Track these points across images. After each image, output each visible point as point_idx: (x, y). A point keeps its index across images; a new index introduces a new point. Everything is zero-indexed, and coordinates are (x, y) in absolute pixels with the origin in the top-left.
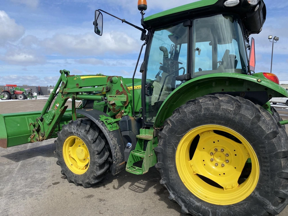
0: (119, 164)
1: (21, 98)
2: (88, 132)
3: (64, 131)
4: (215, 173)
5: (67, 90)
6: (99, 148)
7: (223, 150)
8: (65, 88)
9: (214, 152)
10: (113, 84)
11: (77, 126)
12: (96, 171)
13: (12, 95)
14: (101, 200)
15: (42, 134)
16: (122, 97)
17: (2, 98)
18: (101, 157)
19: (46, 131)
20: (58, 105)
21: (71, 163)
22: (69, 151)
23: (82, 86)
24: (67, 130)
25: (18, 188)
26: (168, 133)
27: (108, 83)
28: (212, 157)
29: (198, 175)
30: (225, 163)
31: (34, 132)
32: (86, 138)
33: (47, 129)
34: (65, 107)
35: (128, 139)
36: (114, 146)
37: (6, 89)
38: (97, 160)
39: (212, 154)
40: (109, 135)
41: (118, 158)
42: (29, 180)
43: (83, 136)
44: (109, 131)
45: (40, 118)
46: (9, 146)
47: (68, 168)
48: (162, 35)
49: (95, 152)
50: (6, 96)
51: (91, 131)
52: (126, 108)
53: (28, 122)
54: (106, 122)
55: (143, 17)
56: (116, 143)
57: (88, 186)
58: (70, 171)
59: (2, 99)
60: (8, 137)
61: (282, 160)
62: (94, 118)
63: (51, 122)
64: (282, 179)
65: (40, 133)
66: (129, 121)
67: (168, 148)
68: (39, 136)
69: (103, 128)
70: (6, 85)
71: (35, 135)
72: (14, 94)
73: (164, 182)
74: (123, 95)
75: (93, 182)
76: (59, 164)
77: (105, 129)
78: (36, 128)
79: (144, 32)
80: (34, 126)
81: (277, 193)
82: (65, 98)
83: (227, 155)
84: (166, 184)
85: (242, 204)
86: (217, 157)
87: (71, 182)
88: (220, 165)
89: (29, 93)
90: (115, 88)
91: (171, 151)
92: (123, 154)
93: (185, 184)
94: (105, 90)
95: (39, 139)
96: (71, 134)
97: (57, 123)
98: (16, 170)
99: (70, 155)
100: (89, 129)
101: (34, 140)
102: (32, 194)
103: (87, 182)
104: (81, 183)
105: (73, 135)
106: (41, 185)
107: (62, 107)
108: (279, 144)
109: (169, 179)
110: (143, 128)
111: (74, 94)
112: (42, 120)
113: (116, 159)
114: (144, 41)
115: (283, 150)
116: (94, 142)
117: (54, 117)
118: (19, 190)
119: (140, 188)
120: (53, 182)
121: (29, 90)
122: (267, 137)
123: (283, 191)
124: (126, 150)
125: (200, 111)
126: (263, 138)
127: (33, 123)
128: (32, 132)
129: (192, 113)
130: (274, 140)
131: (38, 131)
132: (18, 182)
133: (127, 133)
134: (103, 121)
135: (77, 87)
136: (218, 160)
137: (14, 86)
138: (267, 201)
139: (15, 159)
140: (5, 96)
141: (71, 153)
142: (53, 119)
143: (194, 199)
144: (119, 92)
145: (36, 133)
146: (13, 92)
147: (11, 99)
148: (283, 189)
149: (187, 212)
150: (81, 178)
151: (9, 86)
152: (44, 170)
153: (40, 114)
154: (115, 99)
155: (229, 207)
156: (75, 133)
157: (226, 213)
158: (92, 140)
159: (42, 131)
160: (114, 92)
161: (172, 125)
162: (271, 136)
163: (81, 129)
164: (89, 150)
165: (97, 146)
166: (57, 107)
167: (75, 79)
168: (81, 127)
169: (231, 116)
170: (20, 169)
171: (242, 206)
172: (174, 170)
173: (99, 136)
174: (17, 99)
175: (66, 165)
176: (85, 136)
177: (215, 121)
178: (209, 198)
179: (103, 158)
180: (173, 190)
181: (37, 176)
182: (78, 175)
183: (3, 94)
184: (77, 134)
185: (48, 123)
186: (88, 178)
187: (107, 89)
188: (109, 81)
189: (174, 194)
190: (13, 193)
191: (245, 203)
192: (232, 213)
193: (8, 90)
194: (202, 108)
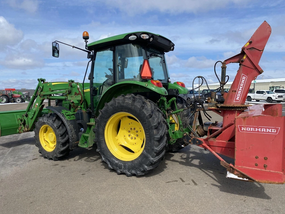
0: (74, 142)
1: (19, 101)
2: (54, 121)
3: (39, 122)
4: (131, 144)
5: (43, 93)
6: (61, 132)
7: (135, 129)
8: (42, 91)
9: (130, 130)
10: (73, 88)
11: (47, 118)
12: (60, 148)
13: (10, 98)
14: (62, 166)
15: (27, 126)
16: (79, 97)
17: (1, 101)
18: (63, 139)
19: (29, 124)
20: (37, 104)
21: (45, 145)
22: (44, 136)
23: (53, 90)
24: (41, 121)
25: (8, 162)
26: (99, 119)
27: (70, 87)
28: (129, 134)
29: (121, 145)
30: (136, 137)
31: (21, 125)
32: (53, 126)
33: (30, 122)
34: (42, 105)
35: (81, 125)
36: (70, 130)
37: (5, 93)
38: (60, 140)
39: (129, 132)
40: (67, 123)
41: (73, 138)
42: (16, 158)
43: (51, 125)
44: (67, 120)
45: (25, 114)
46: (2, 135)
47: (43, 148)
48: (103, 54)
49: (59, 135)
50: (5, 100)
51: (57, 121)
52: (81, 105)
53: (17, 118)
54: (65, 114)
55: (86, 44)
56: (72, 128)
57: (56, 159)
58: (44, 150)
59: (1, 103)
60: (1, 129)
61: (154, 130)
62: (58, 111)
63: (33, 117)
64: (155, 141)
65: (25, 126)
66: (82, 113)
67: (100, 128)
68: (25, 128)
69: (63, 118)
70: (5, 89)
71: (22, 127)
72: (12, 98)
73: (98, 151)
74: (79, 96)
75: (59, 156)
76: (37, 145)
77: (65, 119)
78: (23, 122)
79: (89, 53)
80: (21, 121)
81: (153, 149)
82: (42, 99)
83: (137, 132)
84: (100, 151)
85: (138, 159)
86: (132, 134)
87: (45, 158)
88: (133, 138)
89: (27, 96)
90: (74, 91)
91: (102, 130)
92: (77, 135)
93: (110, 150)
94: (67, 93)
95: (24, 130)
96: (44, 123)
97: (37, 117)
98: (8, 152)
99: (44, 139)
100: (55, 119)
101: (22, 131)
102: (17, 165)
103: (55, 156)
104: (51, 157)
105: (45, 124)
106: (24, 160)
107: (40, 105)
108: (153, 121)
109: (101, 148)
110: (92, 118)
111: (48, 96)
112: (27, 116)
113: (72, 139)
114: (90, 59)
115: (154, 125)
116: (58, 128)
117: (35, 113)
118: (8, 163)
119: (93, 160)
120: (33, 158)
121: (26, 93)
122: (147, 118)
123: (156, 148)
124: (80, 133)
125: (115, 104)
126: (145, 118)
127: (20, 118)
128: (20, 125)
129: (111, 105)
130: (150, 119)
131: (24, 124)
132: (8, 159)
133: (80, 121)
134: (63, 114)
135: (50, 91)
136: (132, 135)
137: (12, 89)
138: (149, 155)
139: (8, 146)
140: (3, 100)
141: (45, 137)
142: (34, 115)
143: (115, 159)
144: (77, 93)
145: (22, 126)
146: (11, 95)
147: (9, 103)
148: (156, 147)
149: (112, 168)
150: (51, 154)
151: (7, 90)
152: (28, 152)
153: (25, 111)
154: (73, 99)
155: (132, 161)
156: (46, 122)
157: (130, 166)
158: (57, 126)
159: (27, 124)
160: (73, 94)
161: (101, 113)
162: (149, 117)
163: (50, 120)
164: (55, 134)
165: (60, 131)
166: (37, 106)
167: (48, 85)
168: (50, 118)
169: (130, 106)
170: (11, 152)
171: (138, 160)
172: (104, 142)
173: (62, 124)
174: (15, 102)
175: (41, 146)
176: (52, 124)
177: (123, 110)
178: (123, 158)
179: (65, 139)
180: (104, 155)
181: (22, 156)
182: (49, 152)
183: (2, 98)
184: (48, 123)
185: (31, 118)
186: (56, 154)
187: (69, 92)
188: (70, 86)
189: (104, 157)
190: (4, 164)
191: (140, 158)
192: (133, 165)
193: (6, 94)
194: (116, 102)
